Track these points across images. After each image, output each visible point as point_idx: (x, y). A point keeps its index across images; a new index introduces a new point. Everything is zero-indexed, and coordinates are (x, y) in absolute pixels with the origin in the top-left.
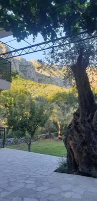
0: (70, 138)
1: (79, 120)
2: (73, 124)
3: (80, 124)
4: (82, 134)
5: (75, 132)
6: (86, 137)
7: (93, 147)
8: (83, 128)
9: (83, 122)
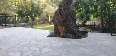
0: (56, 18)
1: (62, 8)
2: (58, 10)
3: (62, 10)
4: (63, 16)
5: (59, 15)
6: (65, 18)
7: (69, 23)
8: (64, 13)
9: (64, 9)
